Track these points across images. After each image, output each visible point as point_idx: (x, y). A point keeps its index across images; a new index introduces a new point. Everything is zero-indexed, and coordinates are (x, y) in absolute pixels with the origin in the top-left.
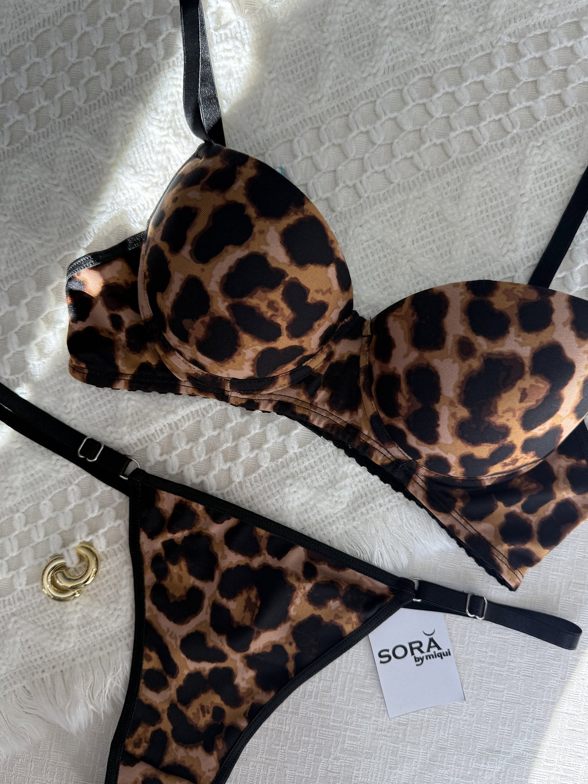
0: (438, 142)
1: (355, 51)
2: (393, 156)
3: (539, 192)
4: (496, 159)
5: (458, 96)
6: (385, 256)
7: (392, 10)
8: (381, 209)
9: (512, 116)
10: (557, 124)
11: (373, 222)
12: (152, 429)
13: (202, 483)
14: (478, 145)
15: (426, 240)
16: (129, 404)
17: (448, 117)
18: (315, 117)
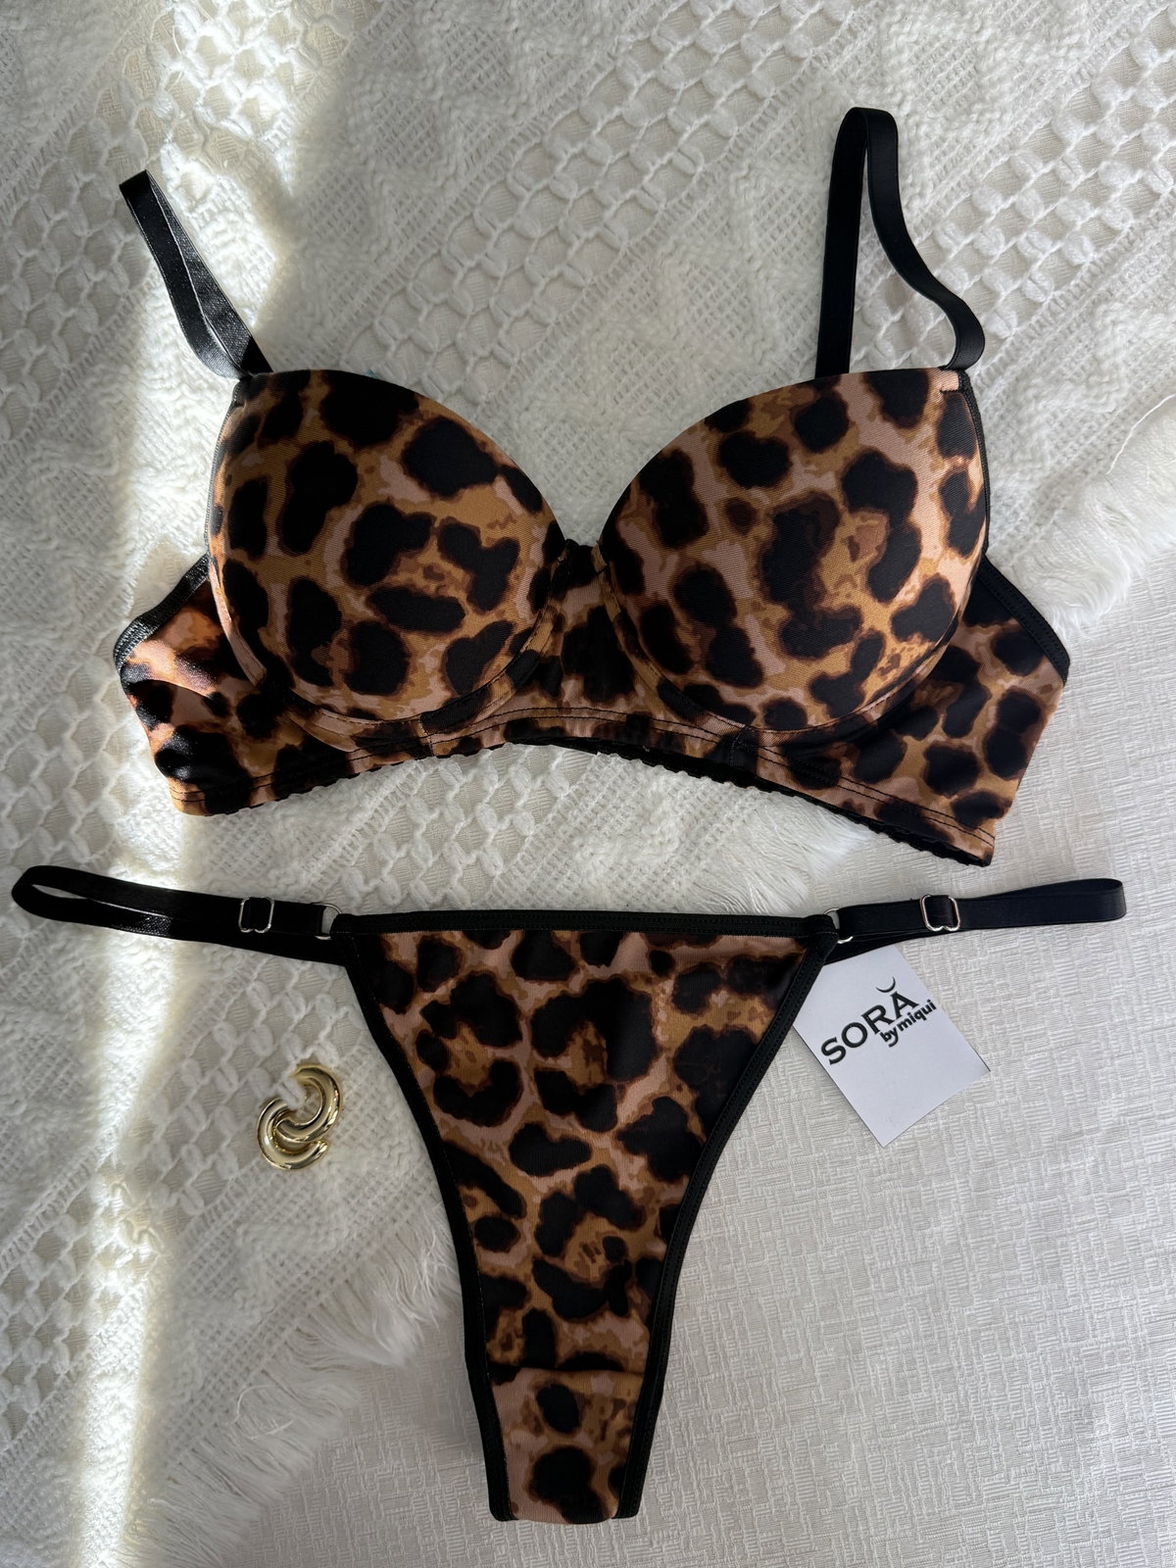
0: (591, 234)
1: (410, 153)
2: (532, 284)
3: (774, 244)
4: (688, 223)
5: (592, 153)
6: (582, 440)
7: (441, 70)
8: (546, 371)
9: (685, 149)
10: (759, 131)
11: (542, 396)
12: (337, 848)
13: (445, 898)
14: (652, 213)
15: (633, 390)
16: (288, 825)
17: (591, 191)
18: (391, 276)
